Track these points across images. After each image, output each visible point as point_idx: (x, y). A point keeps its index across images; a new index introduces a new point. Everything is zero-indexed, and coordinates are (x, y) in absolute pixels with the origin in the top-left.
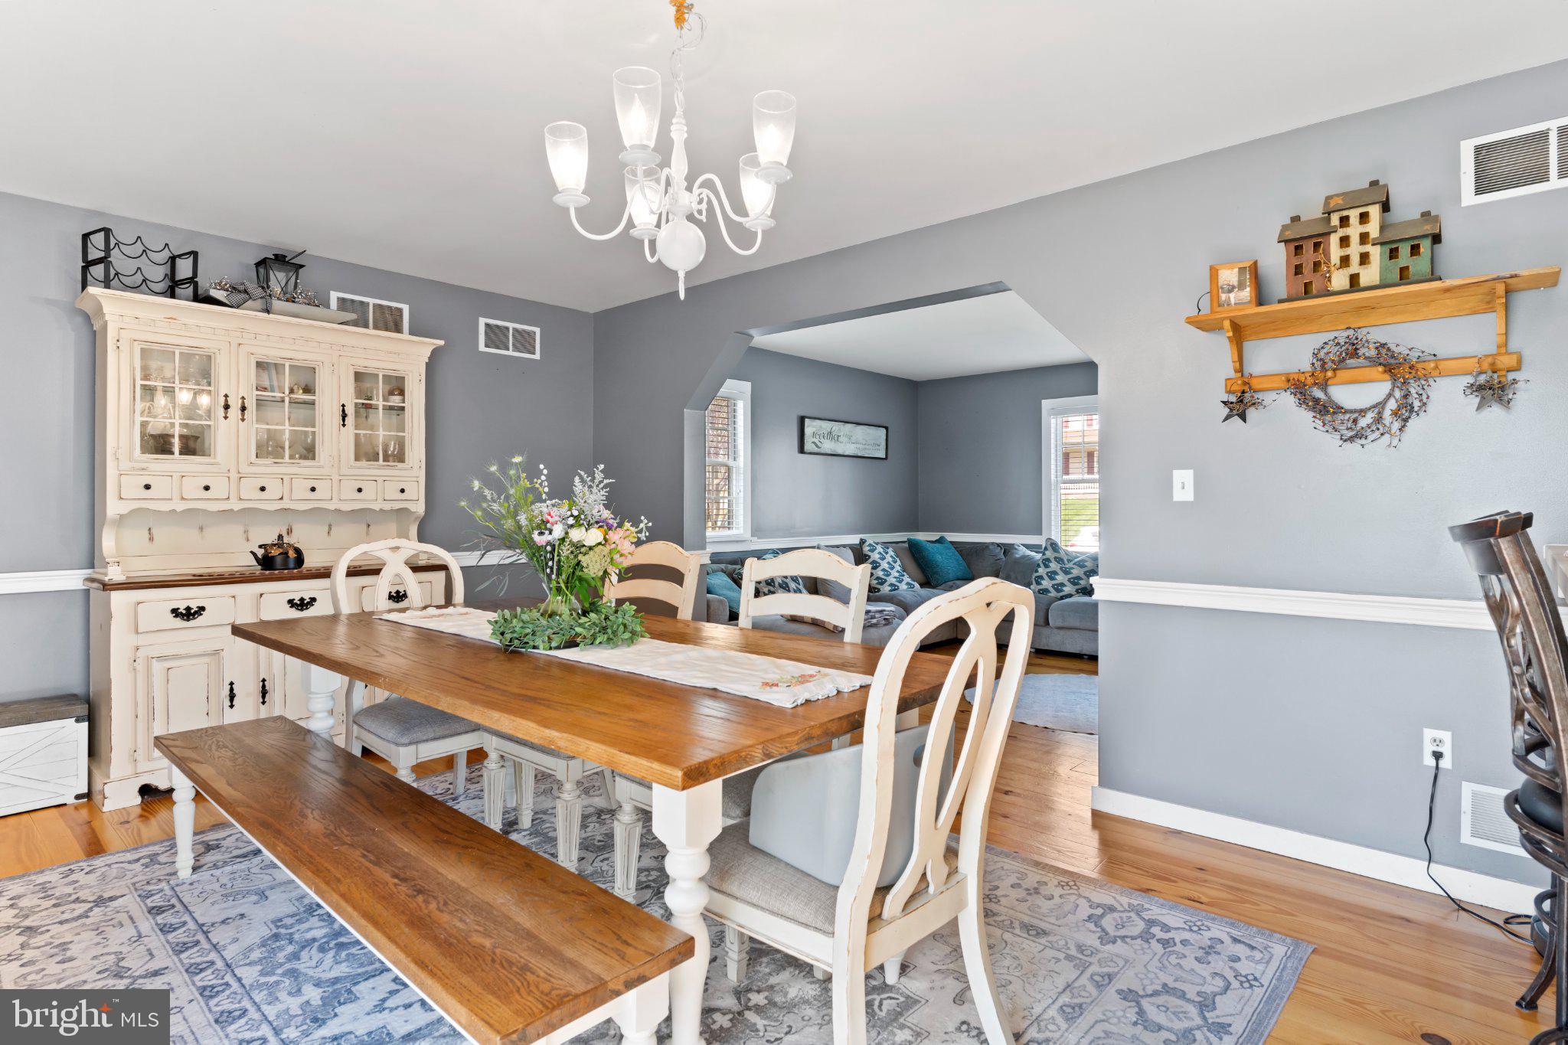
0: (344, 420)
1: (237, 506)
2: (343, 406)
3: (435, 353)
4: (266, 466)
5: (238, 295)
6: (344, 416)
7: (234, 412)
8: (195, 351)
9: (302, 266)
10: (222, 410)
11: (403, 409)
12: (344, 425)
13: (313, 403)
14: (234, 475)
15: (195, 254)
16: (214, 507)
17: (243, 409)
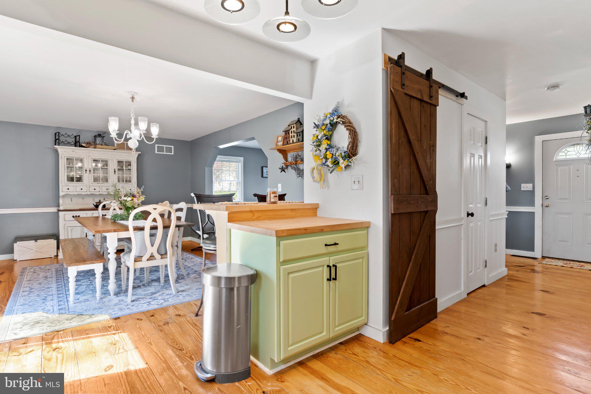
0: (115, 173)
1: (89, 193)
2: (115, 169)
3: (139, 155)
4: (95, 184)
5: (88, 145)
6: (115, 172)
7: (88, 172)
8: (78, 158)
9: (104, 137)
10: (85, 171)
11: (131, 169)
12: (115, 174)
13: (107, 169)
14: (88, 186)
15: (79, 136)
16: (83, 193)
17: (90, 171)
